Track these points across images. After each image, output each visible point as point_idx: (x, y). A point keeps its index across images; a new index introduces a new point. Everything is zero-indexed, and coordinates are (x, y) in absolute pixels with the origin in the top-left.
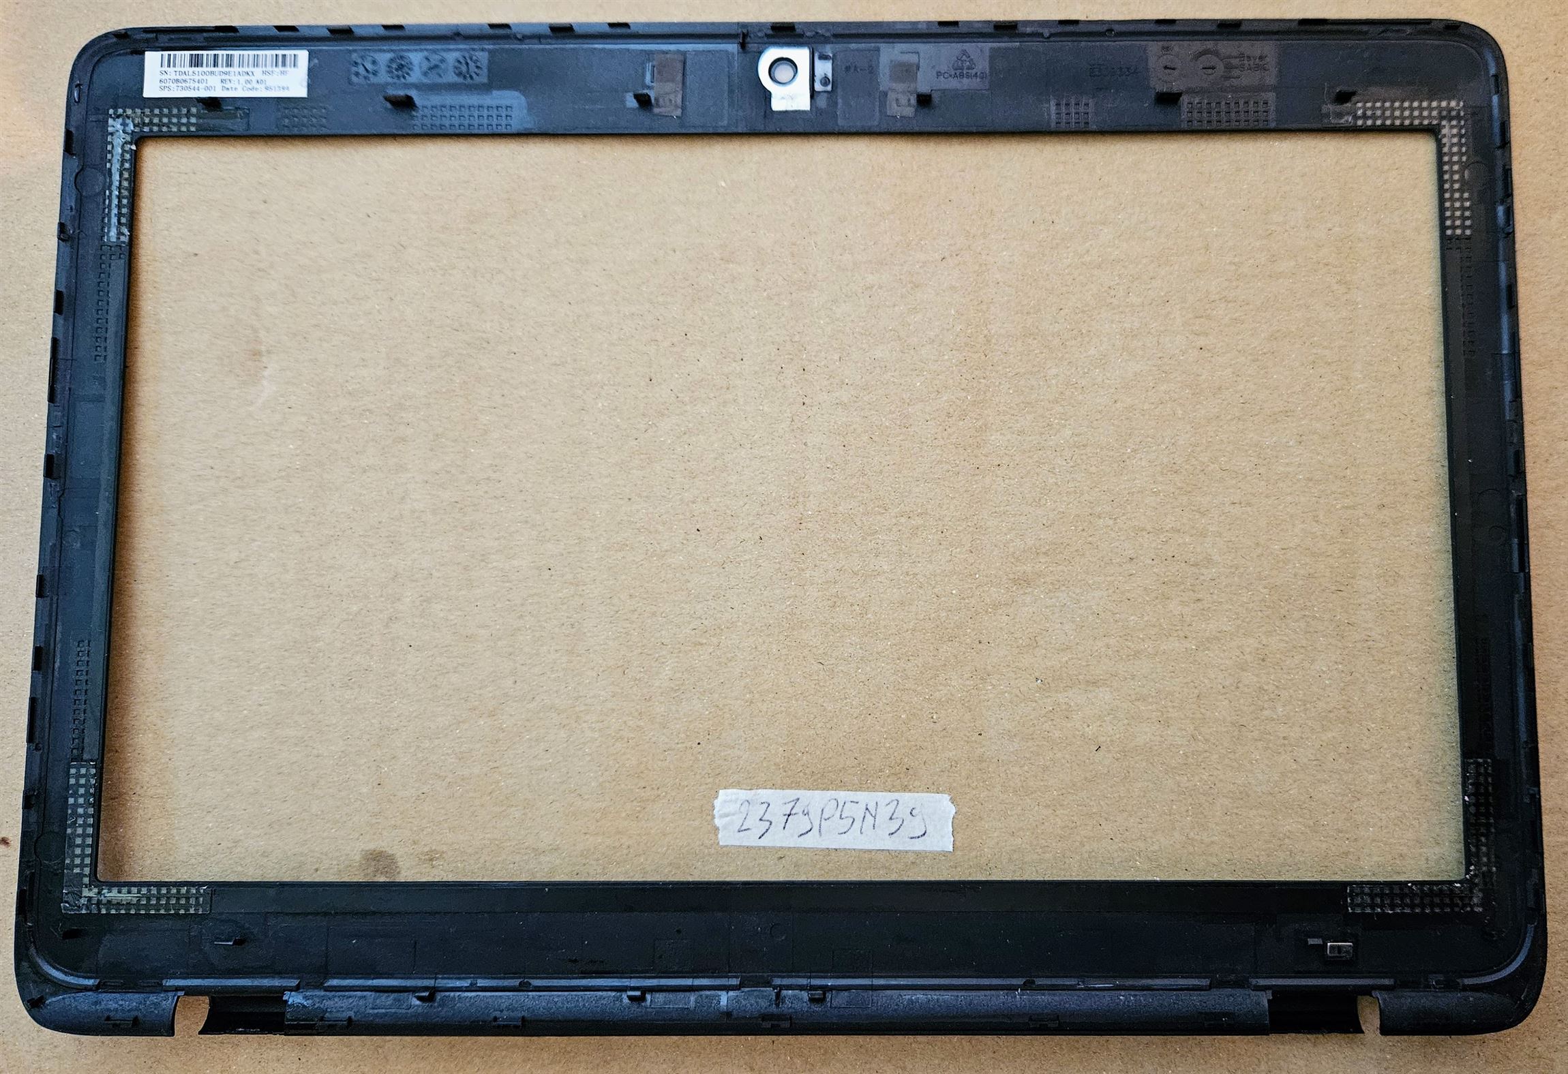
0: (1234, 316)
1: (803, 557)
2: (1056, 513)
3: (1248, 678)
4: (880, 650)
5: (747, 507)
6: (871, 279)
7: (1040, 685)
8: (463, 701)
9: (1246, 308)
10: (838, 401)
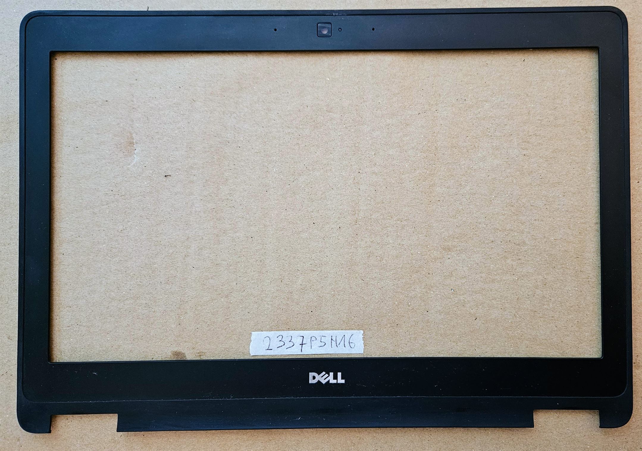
0: (539, 142)
1: (357, 236)
2: (462, 221)
3: (538, 292)
4: (387, 275)
5: (334, 214)
6: (388, 121)
7: (453, 292)
8: (215, 291)
9: (544, 139)
10: (373, 172)
